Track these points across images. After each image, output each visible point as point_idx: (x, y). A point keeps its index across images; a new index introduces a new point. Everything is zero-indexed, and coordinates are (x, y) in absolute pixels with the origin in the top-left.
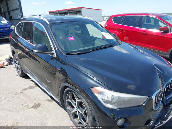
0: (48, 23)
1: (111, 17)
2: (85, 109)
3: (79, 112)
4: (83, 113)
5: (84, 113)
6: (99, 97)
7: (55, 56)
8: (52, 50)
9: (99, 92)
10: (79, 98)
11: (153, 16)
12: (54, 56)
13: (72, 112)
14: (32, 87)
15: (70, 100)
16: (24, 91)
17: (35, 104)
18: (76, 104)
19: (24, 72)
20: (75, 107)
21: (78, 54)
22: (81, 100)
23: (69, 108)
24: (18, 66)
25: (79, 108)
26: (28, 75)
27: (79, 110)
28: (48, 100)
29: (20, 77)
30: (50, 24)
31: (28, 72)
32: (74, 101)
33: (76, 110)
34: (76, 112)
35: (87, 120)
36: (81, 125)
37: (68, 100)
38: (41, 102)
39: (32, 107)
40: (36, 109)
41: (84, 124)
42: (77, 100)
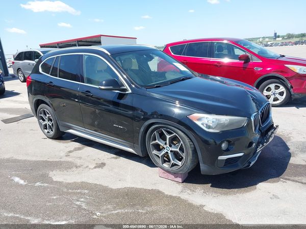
0: (109, 54)
1: (168, 46)
2: (182, 142)
3: (171, 151)
4: (178, 150)
5: (180, 149)
6: (199, 123)
7: (130, 91)
8: (123, 85)
9: (198, 118)
10: (170, 133)
11: (225, 42)
12: (127, 92)
13: (160, 156)
14: (79, 149)
15: (157, 141)
16: (70, 154)
17: (97, 164)
18: (166, 144)
19: (62, 129)
20: (165, 146)
21: (157, 87)
22: (175, 134)
23: (155, 152)
24: (46, 122)
25: (170, 146)
26: (71, 131)
27: (171, 149)
28: (113, 158)
29: (51, 140)
30: (112, 55)
31: (70, 128)
32: (162, 141)
33: (166, 151)
34: (167, 152)
35: (184, 155)
36: (175, 168)
37: (154, 142)
38: (105, 162)
39: (95, 168)
40: (102, 168)
41: (180, 163)
42: (168, 137)
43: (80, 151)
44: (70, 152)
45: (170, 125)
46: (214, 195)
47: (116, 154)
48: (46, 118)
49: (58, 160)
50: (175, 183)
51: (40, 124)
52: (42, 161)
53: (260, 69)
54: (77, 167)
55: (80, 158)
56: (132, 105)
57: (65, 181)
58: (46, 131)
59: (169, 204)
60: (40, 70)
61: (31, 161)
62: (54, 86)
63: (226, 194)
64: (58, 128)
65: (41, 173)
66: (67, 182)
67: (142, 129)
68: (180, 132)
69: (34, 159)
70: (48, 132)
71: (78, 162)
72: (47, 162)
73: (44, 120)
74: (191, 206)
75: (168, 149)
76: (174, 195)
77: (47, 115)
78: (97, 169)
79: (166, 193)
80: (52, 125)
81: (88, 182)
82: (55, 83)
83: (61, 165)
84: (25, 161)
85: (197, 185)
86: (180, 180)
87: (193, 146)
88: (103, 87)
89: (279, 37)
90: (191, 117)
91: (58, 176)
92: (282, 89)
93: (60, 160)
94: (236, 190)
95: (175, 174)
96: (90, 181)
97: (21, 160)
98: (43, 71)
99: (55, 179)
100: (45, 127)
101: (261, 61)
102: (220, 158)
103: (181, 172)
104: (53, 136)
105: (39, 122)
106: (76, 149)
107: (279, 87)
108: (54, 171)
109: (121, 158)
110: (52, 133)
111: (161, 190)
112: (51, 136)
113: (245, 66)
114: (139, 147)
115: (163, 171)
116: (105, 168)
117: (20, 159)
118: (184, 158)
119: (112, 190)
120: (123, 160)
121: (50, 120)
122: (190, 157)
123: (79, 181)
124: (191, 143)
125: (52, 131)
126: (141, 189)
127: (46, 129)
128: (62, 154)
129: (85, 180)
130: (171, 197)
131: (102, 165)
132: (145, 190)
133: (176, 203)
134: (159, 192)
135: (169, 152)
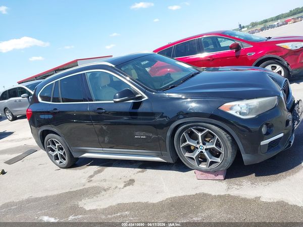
0: (114, 66)
2: (217, 137)
3: (206, 149)
4: (214, 146)
5: (216, 145)
6: (232, 112)
7: (146, 98)
8: (137, 93)
9: (229, 107)
10: (201, 131)
12: (143, 100)
13: (194, 157)
14: (99, 172)
15: (188, 142)
16: (92, 179)
17: (125, 182)
18: (198, 143)
19: (75, 155)
20: (198, 146)
21: (172, 88)
22: (207, 130)
23: (187, 155)
24: (57, 152)
25: (204, 144)
26: (86, 155)
27: (205, 147)
28: (140, 172)
29: (65, 170)
30: (117, 66)
31: (85, 152)
32: (193, 141)
33: (200, 150)
34: (202, 152)
35: (222, 150)
36: (213, 166)
37: (184, 144)
38: (133, 177)
39: (125, 186)
40: (132, 185)
41: (219, 160)
42: (200, 135)
43: (102, 174)
44: (91, 177)
45: (200, 122)
46: (264, 183)
47: (140, 167)
48: (55, 148)
49: (81, 188)
50: (217, 181)
51: (50, 156)
52: (65, 193)
53: (253, 54)
54: (105, 190)
55: (105, 180)
56: (151, 111)
57: (98, 208)
58: (58, 162)
59: (222, 204)
60: (40, 100)
61: (54, 196)
62: (59, 112)
63: (276, 180)
64: (71, 156)
65: (69, 205)
66: (102, 207)
67: (169, 134)
68: (213, 127)
69: (56, 193)
70: (61, 162)
71: (105, 185)
72: (70, 193)
73: (53, 151)
74: (245, 201)
75: (202, 148)
76: (222, 194)
77: (57, 145)
78: (128, 187)
79: (213, 194)
80: (64, 153)
81: (125, 202)
82: (59, 109)
83: (87, 192)
84: (47, 197)
85: (241, 179)
86: (221, 177)
87: (230, 138)
88: (118, 100)
89: (244, 27)
90: (222, 108)
91: (89, 205)
92: (279, 68)
93: (84, 187)
94: (284, 173)
95: (215, 173)
96: (126, 201)
97: (42, 197)
98: (43, 100)
99: (87, 208)
100: (56, 157)
101: (252, 46)
102: (263, 143)
103: (222, 169)
104: (68, 165)
105: (48, 154)
106: (96, 173)
107: (275, 67)
108: (83, 200)
109: (148, 170)
110: (65, 162)
111: (206, 192)
112: (64, 166)
113: (237, 54)
114: (168, 153)
115: (201, 173)
116: (135, 183)
117: (40, 196)
118: (223, 153)
119: (154, 205)
120: (150, 172)
121: (60, 149)
122: (230, 150)
123: (114, 204)
124: (228, 135)
125: (65, 160)
126: (184, 196)
127: (58, 159)
128: (84, 181)
129: (120, 201)
130: (220, 196)
131: (131, 182)
132: (189, 196)
133: (229, 201)
134: (205, 195)
135: (204, 151)
